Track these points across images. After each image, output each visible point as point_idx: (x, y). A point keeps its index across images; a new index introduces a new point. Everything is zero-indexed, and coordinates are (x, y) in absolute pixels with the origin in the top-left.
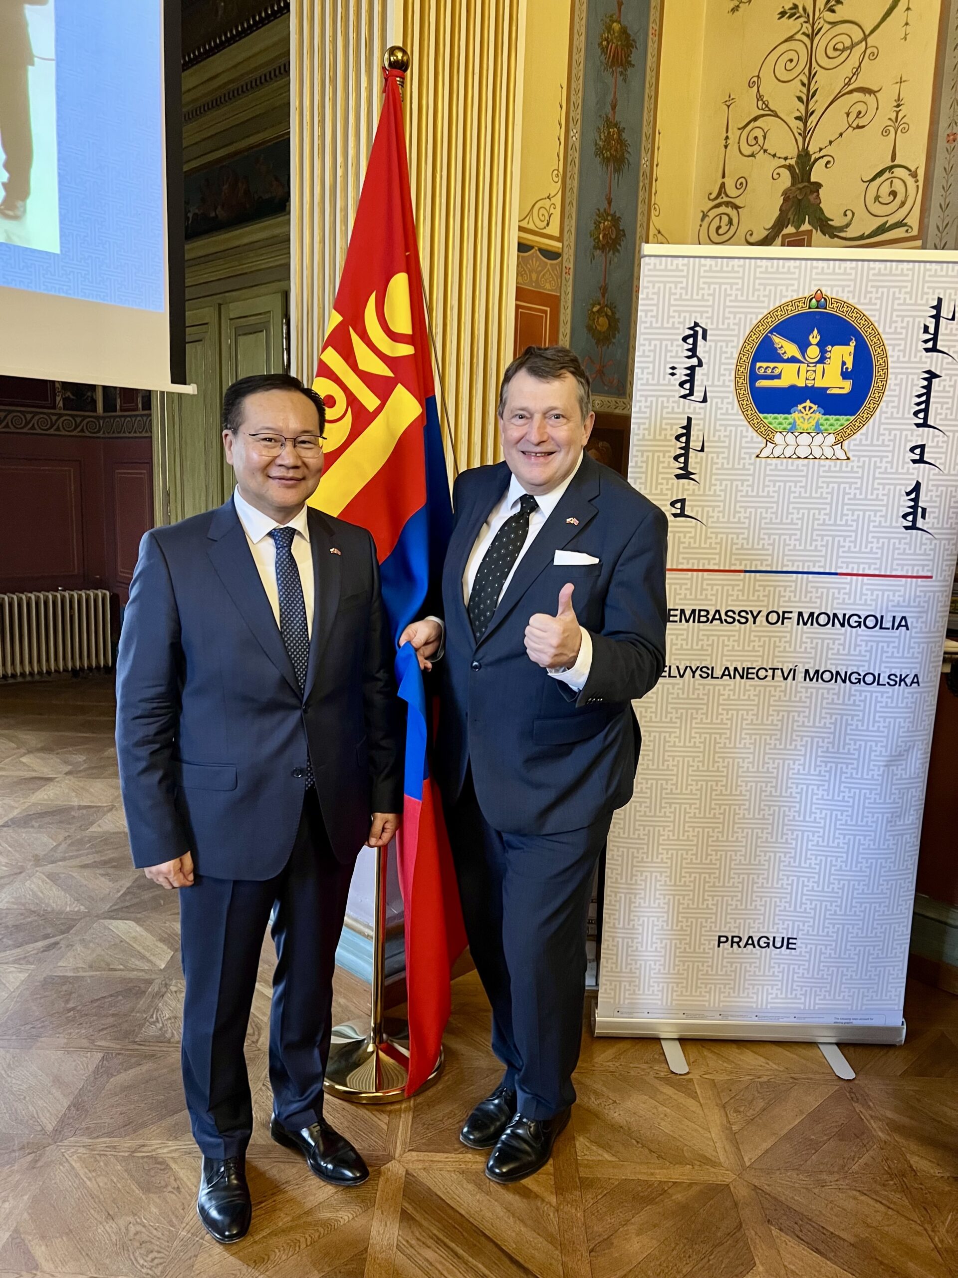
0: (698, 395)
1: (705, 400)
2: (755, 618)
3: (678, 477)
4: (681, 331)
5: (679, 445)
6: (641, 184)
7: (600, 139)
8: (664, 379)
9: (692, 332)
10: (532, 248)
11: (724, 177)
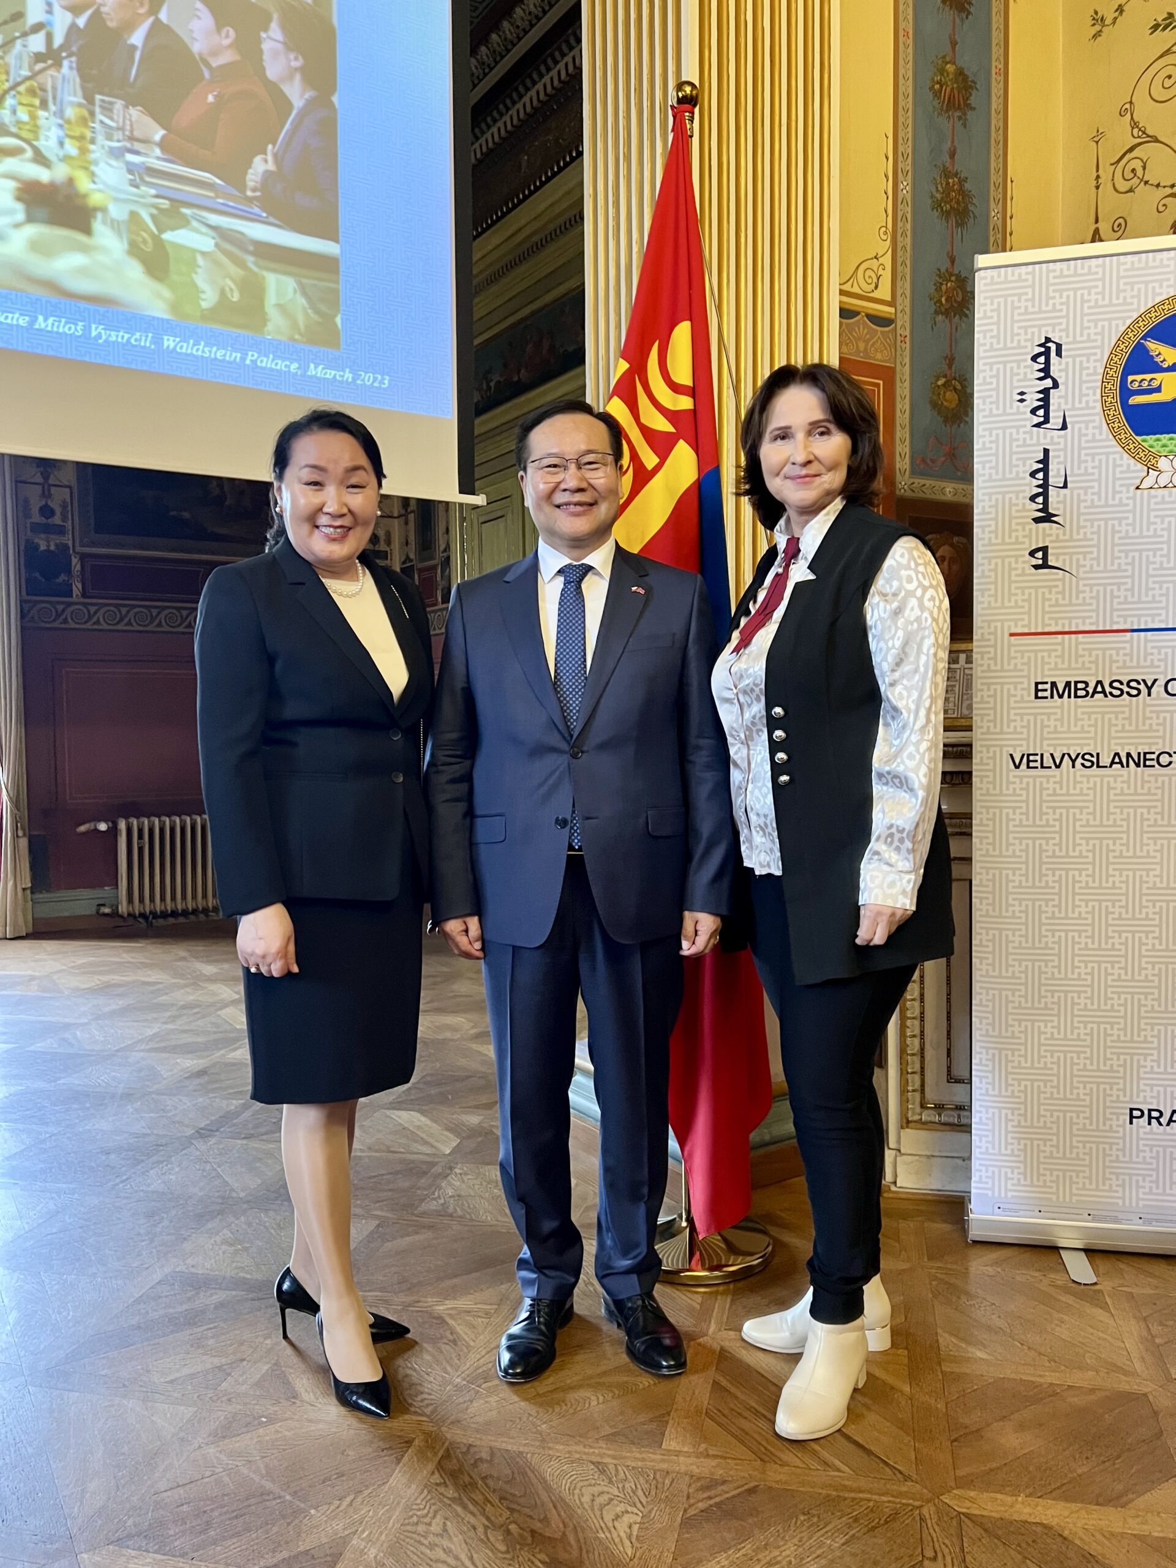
0: (1055, 421)
1: (1064, 427)
2: (1149, 689)
3: (1037, 520)
4: (1029, 349)
5: (1036, 482)
6: (992, 239)
7: (937, 191)
8: (1011, 407)
9: (1043, 349)
10: (857, 313)
11: (1097, 221)
